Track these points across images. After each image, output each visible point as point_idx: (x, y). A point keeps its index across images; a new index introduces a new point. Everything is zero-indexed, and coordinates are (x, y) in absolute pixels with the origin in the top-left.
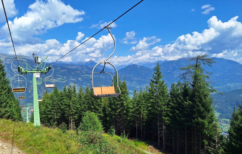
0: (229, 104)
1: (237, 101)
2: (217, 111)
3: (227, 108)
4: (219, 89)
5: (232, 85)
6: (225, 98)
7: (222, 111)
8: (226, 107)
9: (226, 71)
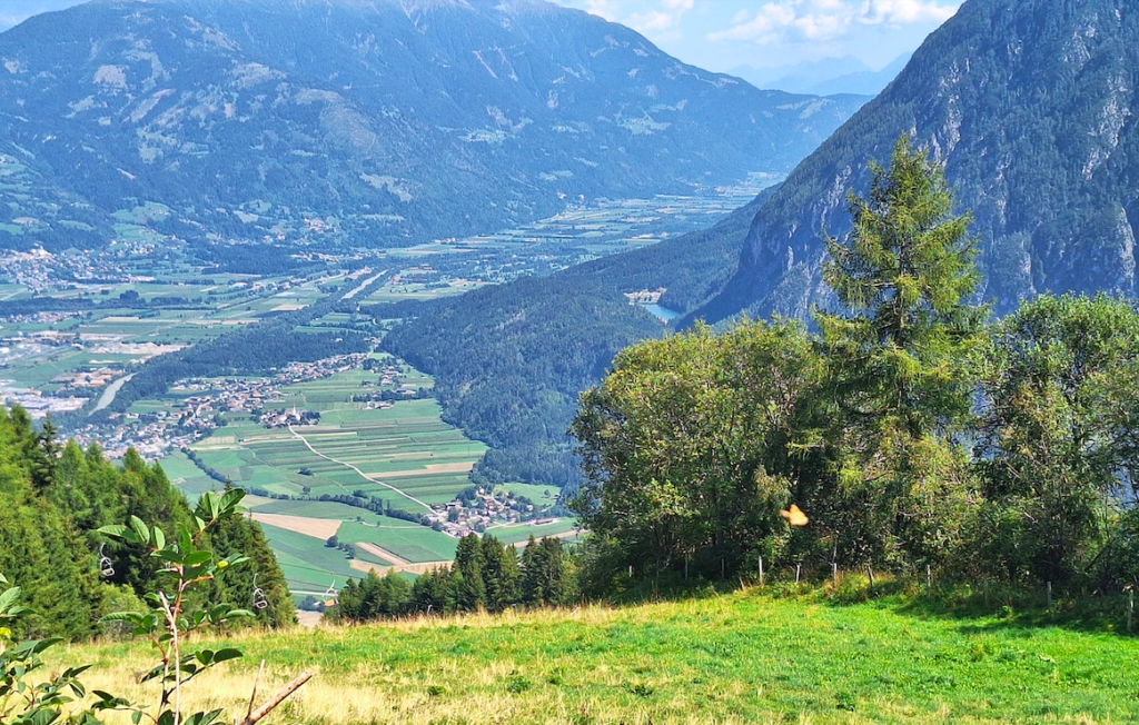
0: (548, 368)
1: (604, 345)
2: (466, 434)
3: (535, 402)
4: (495, 257)
5: (593, 215)
6: (525, 327)
7: (502, 427)
8: (528, 396)
9: (551, 104)
